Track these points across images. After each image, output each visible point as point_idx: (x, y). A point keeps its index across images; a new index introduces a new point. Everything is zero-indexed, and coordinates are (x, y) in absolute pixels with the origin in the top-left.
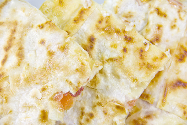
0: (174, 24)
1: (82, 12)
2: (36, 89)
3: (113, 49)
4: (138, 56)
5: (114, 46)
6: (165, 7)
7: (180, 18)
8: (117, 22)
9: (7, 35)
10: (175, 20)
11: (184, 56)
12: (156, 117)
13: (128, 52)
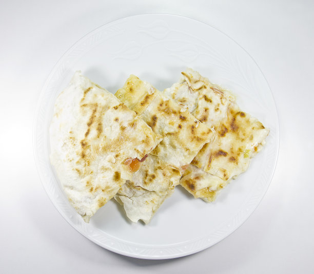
0: (217, 107)
1: (147, 97)
2: (111, 156)
3: (171, 126)
4: (190, 131)
5: (172, 124)
6: (211, 95)
7: (222, 103)
8: (174, 106)
9: (89, 114)
10: (218, 105)
11: (224, 133)
12: (203, 178)
13: (183, 128)
